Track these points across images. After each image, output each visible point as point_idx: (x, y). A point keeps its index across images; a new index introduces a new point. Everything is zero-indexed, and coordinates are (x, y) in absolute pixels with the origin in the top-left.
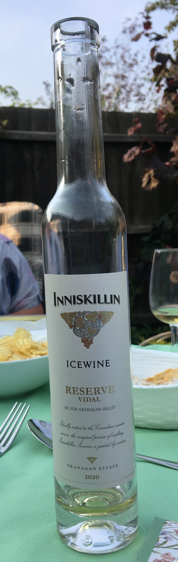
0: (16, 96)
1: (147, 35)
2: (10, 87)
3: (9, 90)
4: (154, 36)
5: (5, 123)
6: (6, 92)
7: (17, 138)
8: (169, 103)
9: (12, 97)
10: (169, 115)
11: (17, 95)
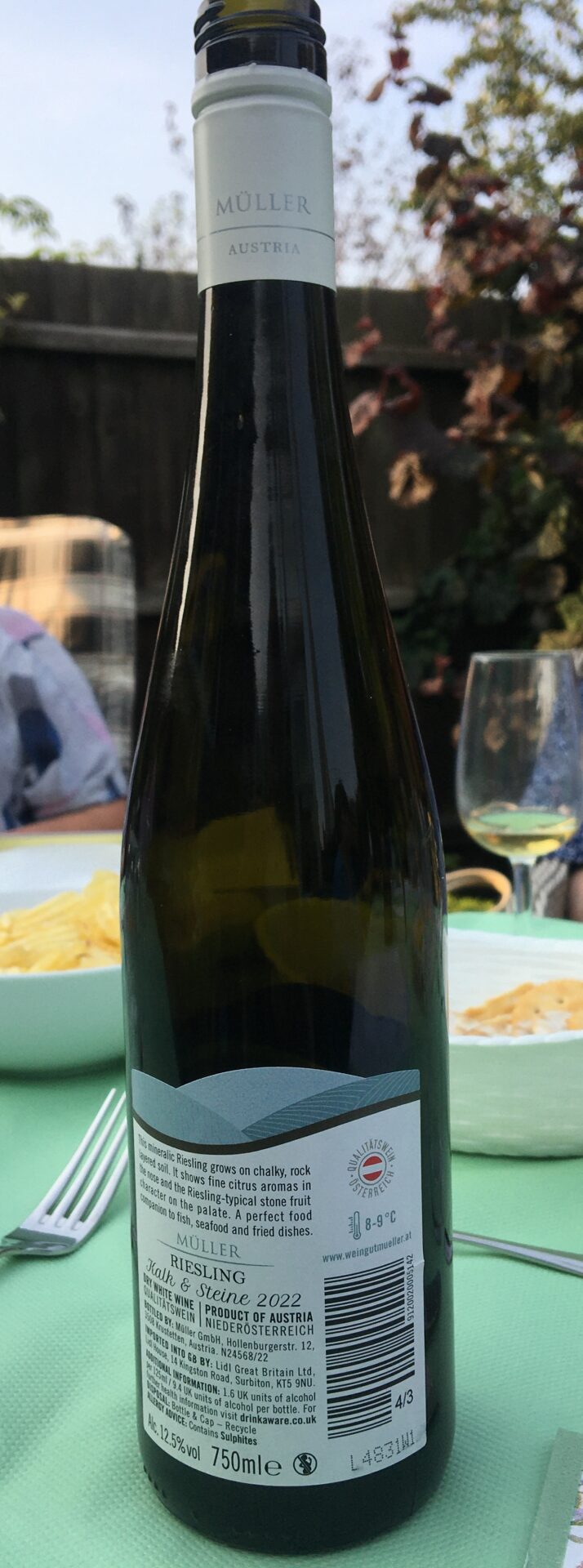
0: (44, 225)
1: (400, 83)
2: (27, 202)
3: (24, 210)
4: (418, 88)
5: (17, 301)
6: (15, 213)
7: (51, 343)
8: (458, 267)
9: (32, 228)
10: (457, 298)
11: (47, 220)
